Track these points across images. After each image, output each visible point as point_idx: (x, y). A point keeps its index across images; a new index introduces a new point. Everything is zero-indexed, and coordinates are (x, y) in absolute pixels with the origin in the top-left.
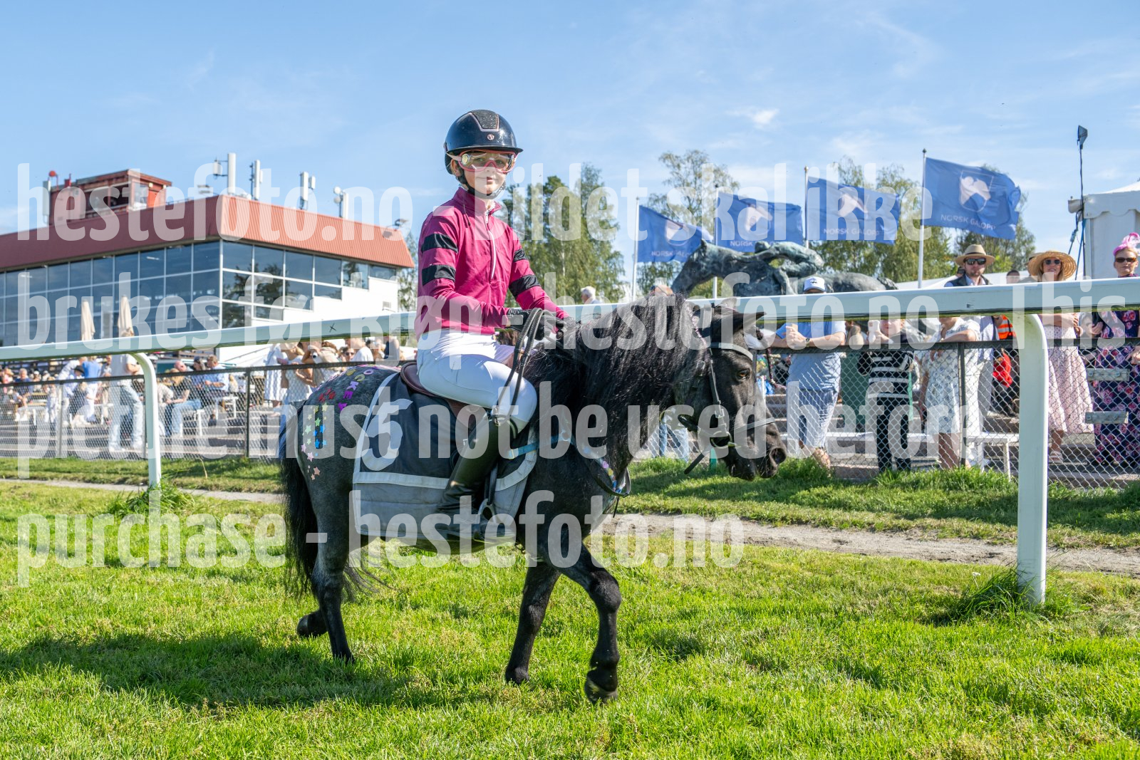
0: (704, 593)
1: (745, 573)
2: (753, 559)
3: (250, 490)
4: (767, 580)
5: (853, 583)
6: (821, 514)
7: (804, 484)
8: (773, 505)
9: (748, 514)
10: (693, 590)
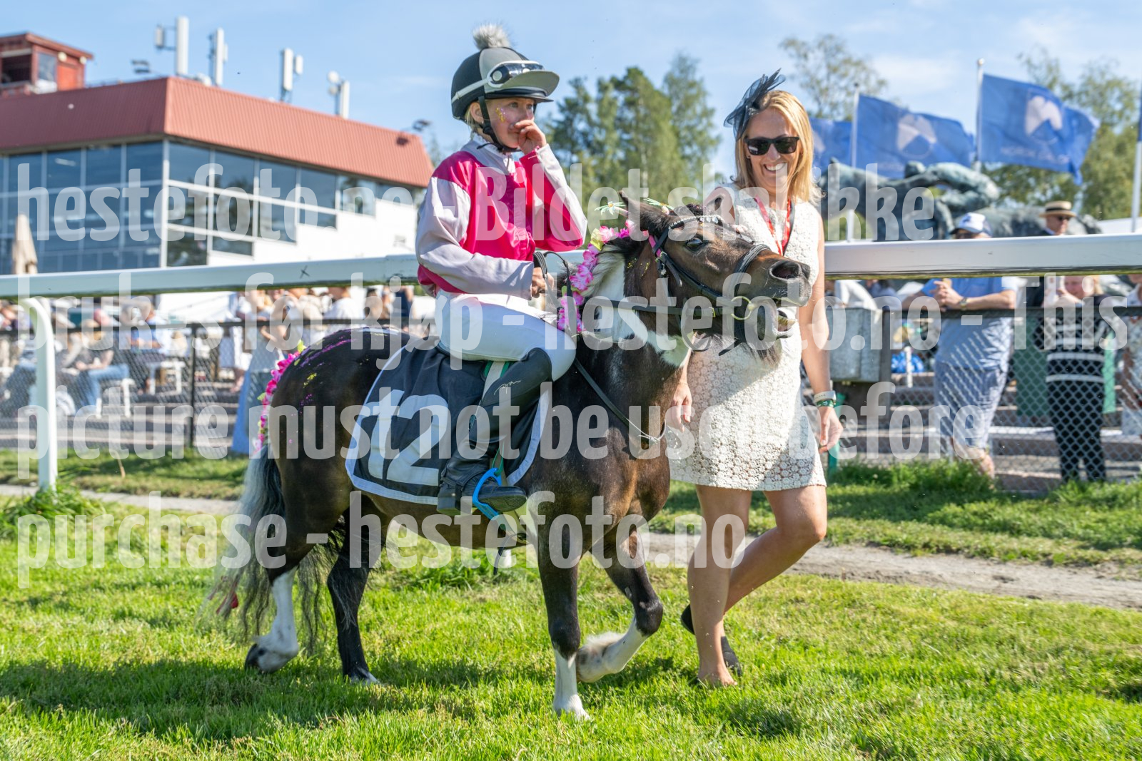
0: (805, 648)
1: (864, 620)
2: (877, 602)
3: (191, 495)
4: (894, 631)
5: (1013, 638)
6: (978, 540)
7: (957, 497)
8: (913, 526)
9: (878, 539)
10: (792, 643)
